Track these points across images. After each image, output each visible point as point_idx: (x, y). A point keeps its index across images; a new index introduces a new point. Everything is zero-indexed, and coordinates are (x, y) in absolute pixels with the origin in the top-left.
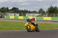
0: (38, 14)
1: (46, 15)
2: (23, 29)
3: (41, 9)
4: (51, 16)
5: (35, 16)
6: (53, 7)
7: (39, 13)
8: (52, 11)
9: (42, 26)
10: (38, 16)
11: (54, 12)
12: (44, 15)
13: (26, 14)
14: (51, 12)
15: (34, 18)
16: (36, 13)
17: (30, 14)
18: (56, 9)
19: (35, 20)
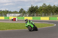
0: (19, 15)
1: (27, 15)
2: (4, 30)
3: (22, 9)
4: (32, 16)
5: (16, 16)
6: (34, 6)
7: (20, 13)
8: (33, 10)
9: (23, 26)
10: (19, 16)
11: (34, 11)
12: (25, 15)
13: (7, 14)
14: (32, 12)
15: (15, 18)
16: (17, 13)
17: (10, 14)
18: (37, 8)
19: (16, 20)
